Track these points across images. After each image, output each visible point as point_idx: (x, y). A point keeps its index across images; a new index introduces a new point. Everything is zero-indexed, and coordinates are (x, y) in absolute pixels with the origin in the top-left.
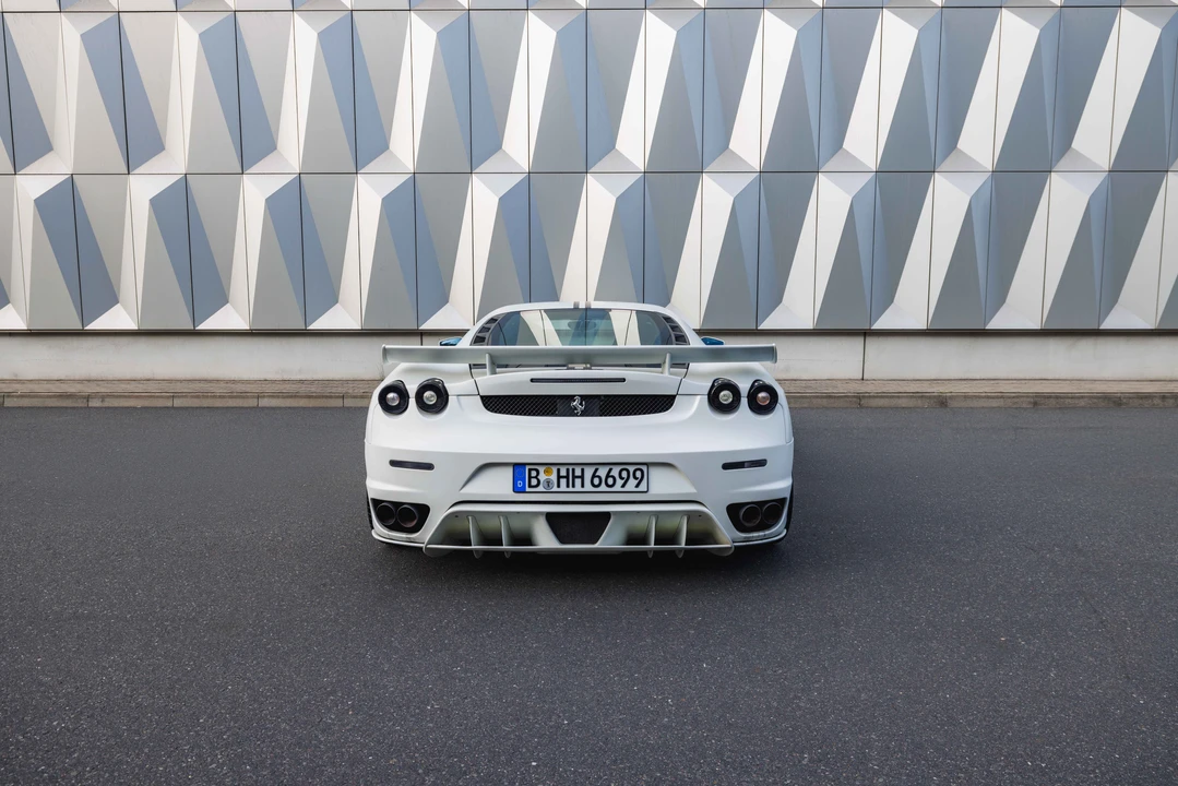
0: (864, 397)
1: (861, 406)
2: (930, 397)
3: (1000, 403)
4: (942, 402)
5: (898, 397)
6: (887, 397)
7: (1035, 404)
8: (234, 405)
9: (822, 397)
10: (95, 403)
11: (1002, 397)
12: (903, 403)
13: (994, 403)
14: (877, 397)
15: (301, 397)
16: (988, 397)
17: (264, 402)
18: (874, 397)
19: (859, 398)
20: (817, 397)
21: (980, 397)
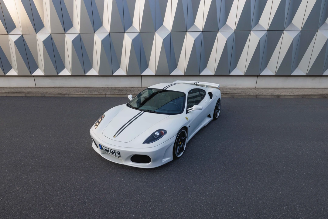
0: (258, 95)
1: (257, 98)
2: (275, 95)
3: (294, 97)
4: (278, 96)
5: (267, 95)
6: (264, 95)
7: (303, 97)
8: (100, 96)
9: (247, 95)
10: (66, 96)
11: (294, 95)
12: (268, 97)
13: (292, 97)
14: (261, 95)
15: (116, 94)
16: (291, 95)
17: (107, 96)
18: (260, 95)
19: (257, 95)
20: (245, 95)
21: (288, 95)
